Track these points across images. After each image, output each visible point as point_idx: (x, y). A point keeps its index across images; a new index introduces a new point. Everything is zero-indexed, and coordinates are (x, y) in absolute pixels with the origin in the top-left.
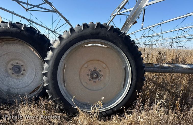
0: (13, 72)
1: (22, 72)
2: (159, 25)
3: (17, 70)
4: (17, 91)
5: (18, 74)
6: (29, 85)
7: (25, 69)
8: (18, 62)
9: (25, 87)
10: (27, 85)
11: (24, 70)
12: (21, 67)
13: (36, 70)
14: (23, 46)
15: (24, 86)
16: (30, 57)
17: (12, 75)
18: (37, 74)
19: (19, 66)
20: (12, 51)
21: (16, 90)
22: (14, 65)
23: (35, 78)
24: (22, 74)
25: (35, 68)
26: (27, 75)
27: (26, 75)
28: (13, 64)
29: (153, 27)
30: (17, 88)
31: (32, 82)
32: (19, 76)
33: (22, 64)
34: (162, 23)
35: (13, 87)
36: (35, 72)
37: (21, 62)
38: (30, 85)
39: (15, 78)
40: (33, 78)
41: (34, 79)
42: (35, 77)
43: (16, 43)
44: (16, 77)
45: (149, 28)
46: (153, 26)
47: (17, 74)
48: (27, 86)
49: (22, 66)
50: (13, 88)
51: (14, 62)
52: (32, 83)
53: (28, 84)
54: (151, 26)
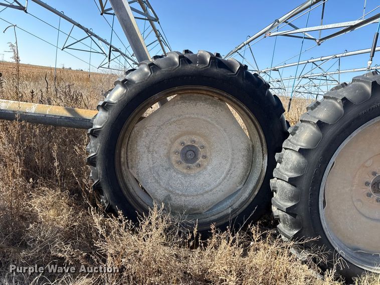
0: (181, 160)
1: (200, 160)
2: (336, 57)
3: (189, 156)
4: (184, 200)
5: (190, 165)
6: (211, 191)
7: (208, 154)
8: (195, 139)
9: (202, 194)
10: (207, 189)
11: (205, 157)
12: (200, 150)
13: (233, 159)
14: (218, 108)
15: (201, 192)
16: (227, 131)
17: (176, 166)
18: (233, 169)
19: (195, 147)
20: (193, 116)
21: (183, 198)
22: (186, 145)
23: (228, 176)
24: (199, 166)
25: (233, 155)
26: (209, 168)
27: (205, 168)
28: (185, 142)
29: (322, 61)
30: (185, 196)
31: (220, 184)
32: (192, 169)
33: (204, 143)
34: (344, 55)
35: (177, 192)
36: (229, 165)
37: (202, 140)
38: (215, 190)
39: (183, 174)
40: (223, 176)
41: (225, 178)
42: (227, 174)
43: (206, 100)
44: (185, 171)
45: (313, 62)
46: (322, 59)
47: (187, 165)
48: (207, 192)
49: (203, 147)
50: (178, 194)
51: (187, 139)
52: (220, 187)
53: (210, 188)
54: (319, 59)
